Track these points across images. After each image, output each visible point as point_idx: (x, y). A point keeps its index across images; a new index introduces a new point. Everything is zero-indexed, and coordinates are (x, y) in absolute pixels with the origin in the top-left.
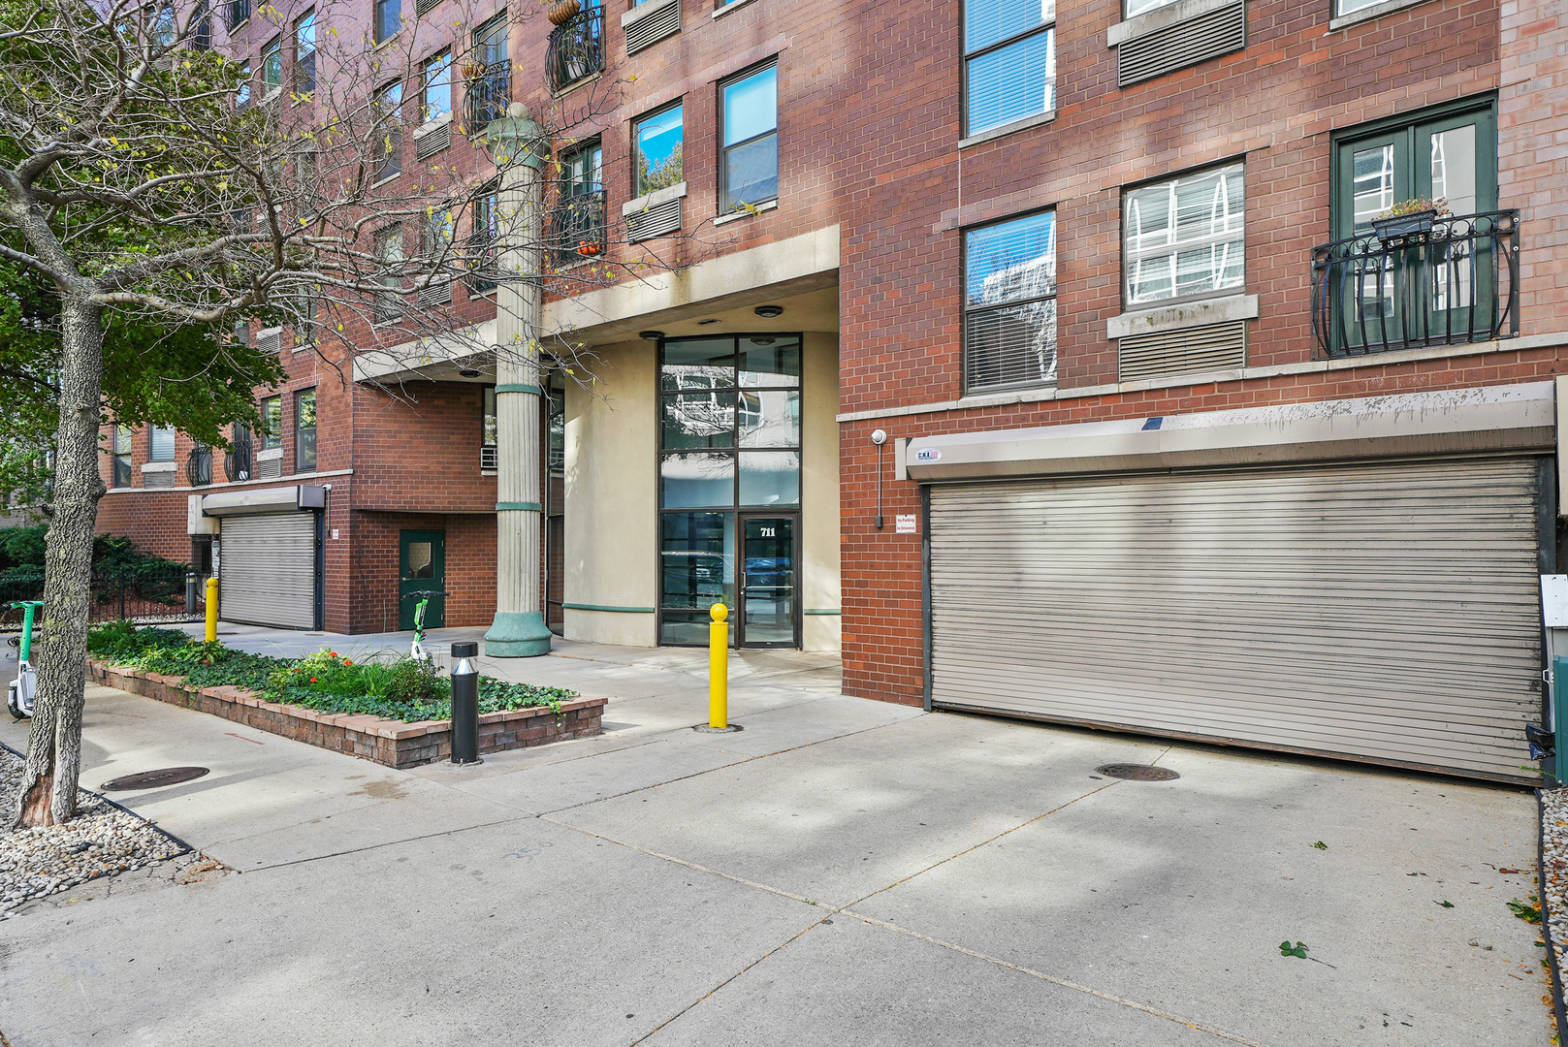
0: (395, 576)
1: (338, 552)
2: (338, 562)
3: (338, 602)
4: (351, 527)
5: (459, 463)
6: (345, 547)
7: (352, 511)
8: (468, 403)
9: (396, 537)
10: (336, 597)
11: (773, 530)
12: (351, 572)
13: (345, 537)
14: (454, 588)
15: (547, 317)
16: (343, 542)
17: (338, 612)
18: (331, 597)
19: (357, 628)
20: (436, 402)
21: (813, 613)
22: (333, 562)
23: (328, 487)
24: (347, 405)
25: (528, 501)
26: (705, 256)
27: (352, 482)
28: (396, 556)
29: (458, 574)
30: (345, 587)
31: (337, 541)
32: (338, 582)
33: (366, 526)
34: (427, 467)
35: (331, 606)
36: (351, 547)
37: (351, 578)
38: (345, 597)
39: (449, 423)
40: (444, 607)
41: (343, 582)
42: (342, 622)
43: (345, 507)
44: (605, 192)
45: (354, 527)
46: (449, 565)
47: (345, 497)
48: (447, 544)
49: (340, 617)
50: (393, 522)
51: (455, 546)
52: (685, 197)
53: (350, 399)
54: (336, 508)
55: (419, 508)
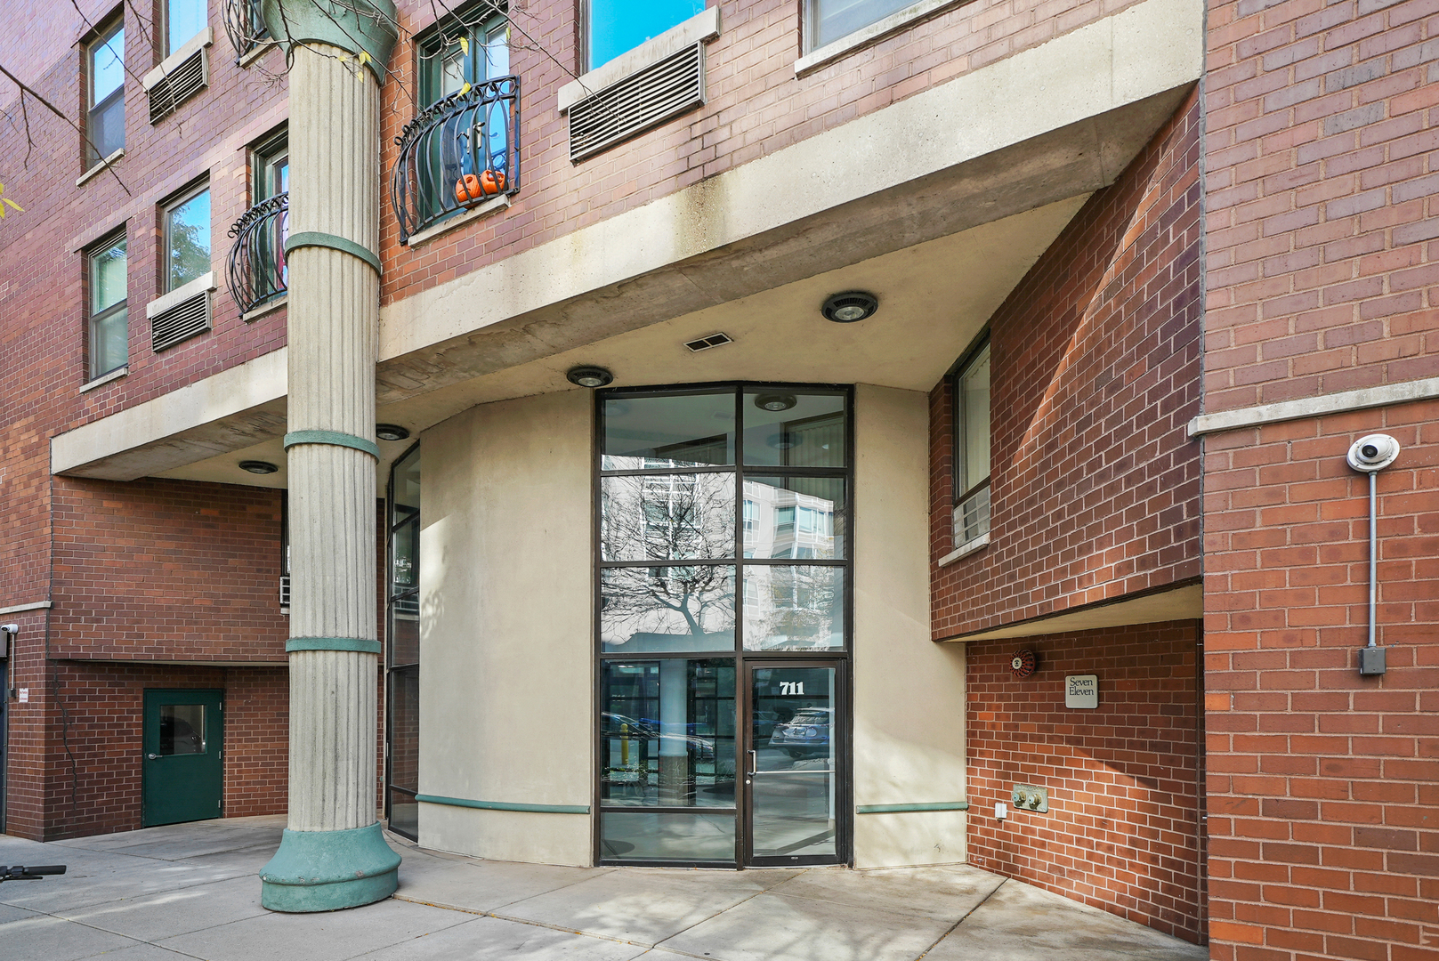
0: (135, 753)
1: (28, 721)
2: (27, 735)
3: (27, 792)
4: (47, 684)
5: (243, 597)
6: (38, 714)
7: (49, 662)
8: (259, 516)
9: (136, 698)
10: (23, 785)
11: (800, 685)
12: (47, 750)
13: (39, 699)
14: (240, 765)
15: (389, 331)
16: (35, 706)
17: (26, 807)
18: (16, 784)
19: (60, 830)
20: (203, 511)
21: (871, 811)
22: (20, 735)
23: (12, 627)
24: (42, 509)
25: (353, 634)
26: (764, 147)
27: (49, 620)
28: (137, 725)
29: (245, 746)
30: (37, 772)
31: (26, 705)
32: (27, 764)
33: (76, 682)
34: (188, 601)
35: (16, 798)
36: (47, 713)
37: (47, 758)
38: (37, 786)
39: (226, 541)
40: (222, 791)
41: (34, 765)
42: (33, 823)
43: (38, 656)
44: (515, 80)
45: (53, 686)
46: (232, 734)
47: (39, 642)
48: (227, 706)
49: (30, 815)
50: (131, 678)
51: (240, 709)
52: (713, 38)
53: (47, 501)
54: (24, 657)
55: (174, 658)
